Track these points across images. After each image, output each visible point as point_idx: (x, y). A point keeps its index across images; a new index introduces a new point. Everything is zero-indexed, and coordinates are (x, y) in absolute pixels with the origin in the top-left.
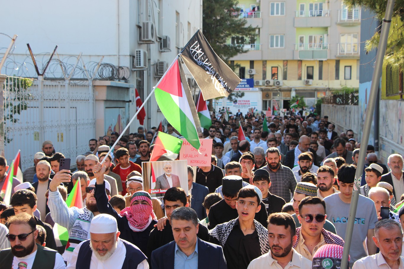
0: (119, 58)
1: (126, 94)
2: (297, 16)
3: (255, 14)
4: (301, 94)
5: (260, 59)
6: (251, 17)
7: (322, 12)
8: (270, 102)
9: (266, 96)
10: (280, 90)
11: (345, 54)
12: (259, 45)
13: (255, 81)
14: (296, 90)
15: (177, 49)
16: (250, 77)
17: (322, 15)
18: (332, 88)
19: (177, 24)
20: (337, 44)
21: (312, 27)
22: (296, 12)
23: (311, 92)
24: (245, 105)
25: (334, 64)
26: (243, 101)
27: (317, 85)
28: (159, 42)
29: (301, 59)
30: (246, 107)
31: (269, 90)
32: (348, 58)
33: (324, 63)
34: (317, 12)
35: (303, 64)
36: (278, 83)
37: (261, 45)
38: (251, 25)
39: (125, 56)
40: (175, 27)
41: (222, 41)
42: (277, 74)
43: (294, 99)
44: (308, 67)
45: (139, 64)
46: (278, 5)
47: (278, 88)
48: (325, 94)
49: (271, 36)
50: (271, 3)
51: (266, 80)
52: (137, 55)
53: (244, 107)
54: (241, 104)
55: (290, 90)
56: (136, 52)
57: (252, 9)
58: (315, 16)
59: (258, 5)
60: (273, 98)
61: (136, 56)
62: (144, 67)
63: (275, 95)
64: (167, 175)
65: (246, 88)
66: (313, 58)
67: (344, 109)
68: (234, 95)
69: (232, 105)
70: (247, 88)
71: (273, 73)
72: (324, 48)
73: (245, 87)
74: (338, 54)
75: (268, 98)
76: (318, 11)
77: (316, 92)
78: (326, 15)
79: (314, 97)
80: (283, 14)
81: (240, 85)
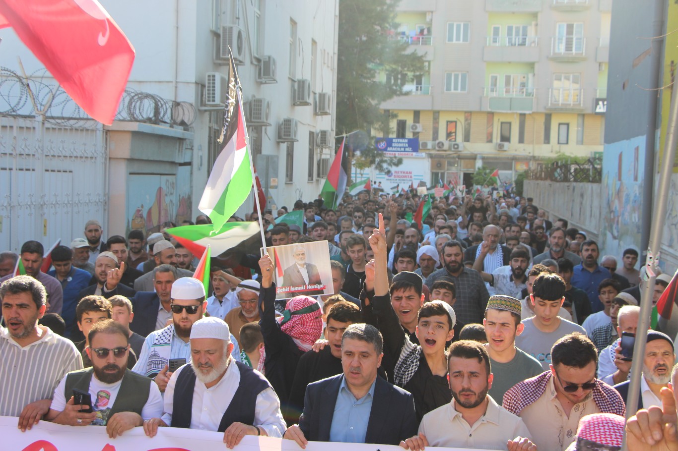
0: (176, 87)
1: (177, 151)
2: (488, 44)
3: (424, 39)
4: (491, 163)
5: (430, 108)
6: (417, 44)
7: (527, 39)
8: (443, 174)
9: (437, 165)
10: (460, 158)
11: (560, 105)
12: (429, 87)
13: (421, 142)
14: (483, 158)
15: (290, 81)
16: (413, 136)
17: (527, 45)
18: (539, 157)
19: (292, 40)
20: (549, 89)
21: (510, 63)
22: (486, 38)
23: (507, 161)
24: (404, 179)
25: (541, 120)
26: (401, 172)
27: (516, 150)
28: (256, 65)
29: (493, 111)
30: (406, 182)
31: (442, 157)
32: (564, 110)
33: (527, 117)
34: (519, 39)
35: (496, 119)
36: (456, 146)
37: (431, 87)
38: (415, 50)
39: (188, 83)
40: (289, 46)
41: (369, 75)
42: (455, 132)
43: (481, 171)
44: (502, 123)
45: (211, 99)
46: (458, 27)
47: (455, 154)
48: (528, 164)
49: (447, 74)
50: (448, 23)
51: (437, 142)
52: (209, 83)
53: (403, 182)
54: (399, 177)
55: (474, 158)
56: (207, 78)
57: (418, 31)
58: (515, 45)
59: (428, 26)
60: (447, 170)
61: (207, 85)
62: (221, 104)
63: (451, 164)
65: (406, 153)
66: (510, 109)
67: (568, 189)
68: (385, 161)
69: (384, 178)
70: (409, 153)
71: (449, 132)
72: (528, 94)
73: (405, 151)
74: (549, 105)
75: (440, 169)
76: (521, 37)
77: (514, 162)
78: (533, 45)
79: (510, 169)
80: (467, 41)
81: (397, 147)
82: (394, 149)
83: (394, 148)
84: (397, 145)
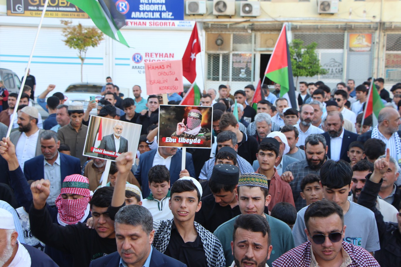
4: (308, 37)
8: (226, 58)
9: (216, 42)
10: (253, 28)
13: (187, 2)
14: (294, 29)
18: (391, 23)
23: (334, 32)
26: (156, 55)
27: (351, 13)
31: (224, 27)
36: (247, 9)
47: (246, 21)
48: (371, 38)
51: (215, 1)
55: (278, 28)
60: (233, 50)
63: (238, 40)
64: (116, 136)
65: (163, 21)
69: (129, 65)
70: (167, 21)
73: (161, 18)
75: (222, 49)
77: (346, 34)
79: (341, 46)
81: (148, 11)
82: (142, 15)
83: (142, 13)
84: (147, 8)
